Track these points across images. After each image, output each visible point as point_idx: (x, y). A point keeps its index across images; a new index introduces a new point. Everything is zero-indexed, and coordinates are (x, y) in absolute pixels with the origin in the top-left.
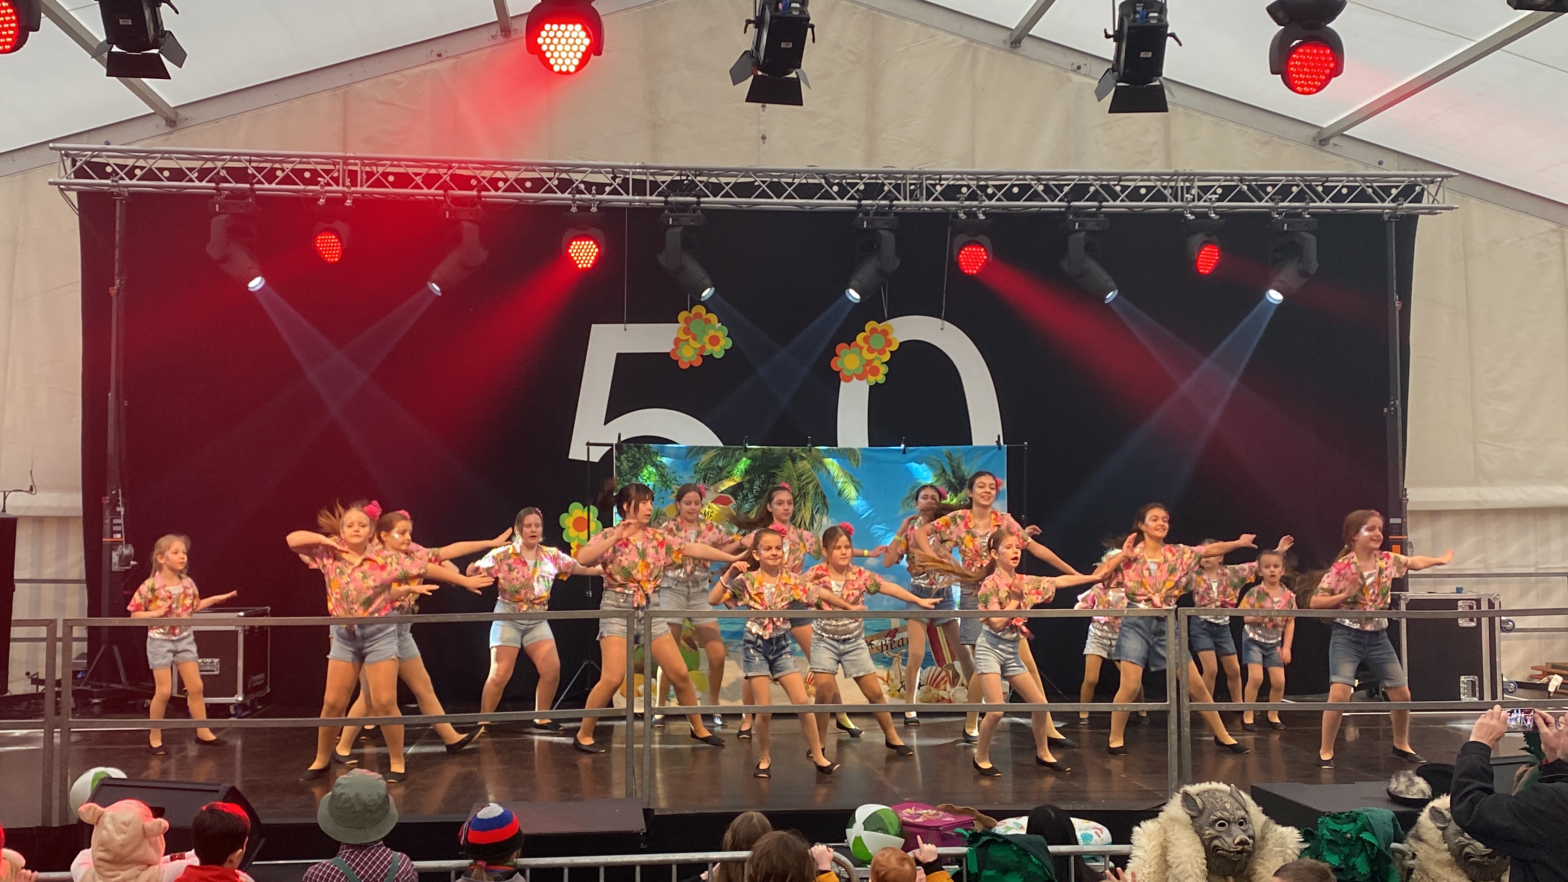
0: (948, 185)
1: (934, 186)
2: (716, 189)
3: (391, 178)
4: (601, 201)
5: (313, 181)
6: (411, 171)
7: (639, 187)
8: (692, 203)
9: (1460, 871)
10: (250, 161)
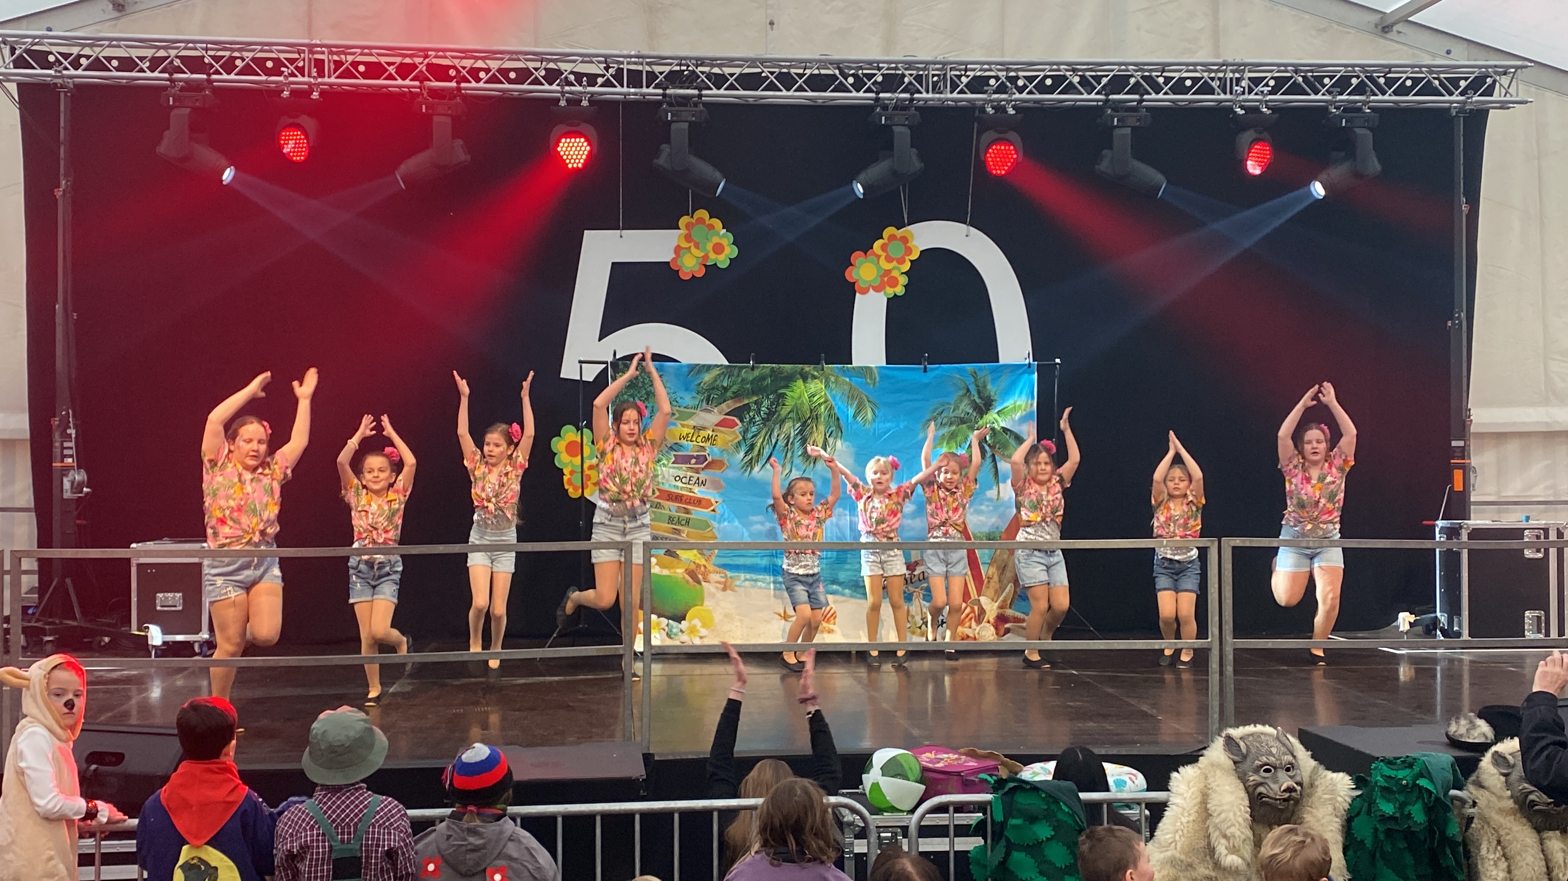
0: (975, 77)
1: (959, 77)
2: (719, 81)
3: (362, 68)
4: (593, 94)
5: (276, 71)
6: (383, 60)
7: (635, 79)
8: (693, 96)
9: (1524, 820)
10: (207, 49)
